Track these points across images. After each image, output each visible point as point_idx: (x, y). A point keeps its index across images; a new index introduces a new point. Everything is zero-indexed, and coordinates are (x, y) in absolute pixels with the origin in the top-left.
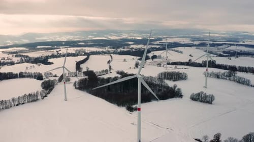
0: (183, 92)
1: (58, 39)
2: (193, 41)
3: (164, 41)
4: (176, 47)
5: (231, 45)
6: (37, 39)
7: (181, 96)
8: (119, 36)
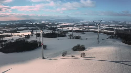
0: (67, 35)
1: (12, 24)
2: (74, 24)
3: (62, 24)
4: (67, 27)
5: (90, 26)
6: (1, 24)
7: (66, 36)
8: (41, 23)
